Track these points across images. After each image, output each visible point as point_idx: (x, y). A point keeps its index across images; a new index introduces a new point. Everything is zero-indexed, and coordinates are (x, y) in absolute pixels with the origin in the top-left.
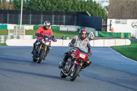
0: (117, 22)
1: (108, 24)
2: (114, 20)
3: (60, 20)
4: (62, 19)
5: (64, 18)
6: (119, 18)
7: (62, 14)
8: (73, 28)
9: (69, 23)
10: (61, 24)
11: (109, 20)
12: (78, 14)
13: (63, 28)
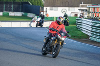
0: (51, 9)
1: (45, 10)
2: (48, 8)
3: (9, 8)
4: (10, 7)
5: (12, 7)
6: (53, 6)
7: (10, 3)
8: (19, 14)
9: (16, 10)
10: (10, 11)
11: (45, 8)
12: (23, 3)
13: (11, 14)
